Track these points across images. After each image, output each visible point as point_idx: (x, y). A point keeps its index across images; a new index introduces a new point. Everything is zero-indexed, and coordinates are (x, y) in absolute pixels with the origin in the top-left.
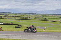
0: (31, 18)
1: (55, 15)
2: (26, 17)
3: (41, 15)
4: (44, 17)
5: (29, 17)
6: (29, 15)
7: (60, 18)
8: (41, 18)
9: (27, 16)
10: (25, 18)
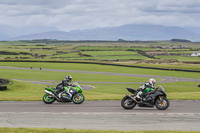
0: (42, 56)
1: (121, 44)
2: (25, 54)
3: (75, 45)
4: (84, 53)
5: (35, 52)
6: (34, 46)
7: (136, 53)
8: (74, 56)
9: (28, 51)
10: (23, 56)
